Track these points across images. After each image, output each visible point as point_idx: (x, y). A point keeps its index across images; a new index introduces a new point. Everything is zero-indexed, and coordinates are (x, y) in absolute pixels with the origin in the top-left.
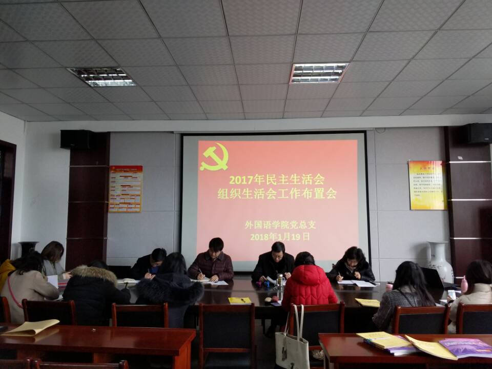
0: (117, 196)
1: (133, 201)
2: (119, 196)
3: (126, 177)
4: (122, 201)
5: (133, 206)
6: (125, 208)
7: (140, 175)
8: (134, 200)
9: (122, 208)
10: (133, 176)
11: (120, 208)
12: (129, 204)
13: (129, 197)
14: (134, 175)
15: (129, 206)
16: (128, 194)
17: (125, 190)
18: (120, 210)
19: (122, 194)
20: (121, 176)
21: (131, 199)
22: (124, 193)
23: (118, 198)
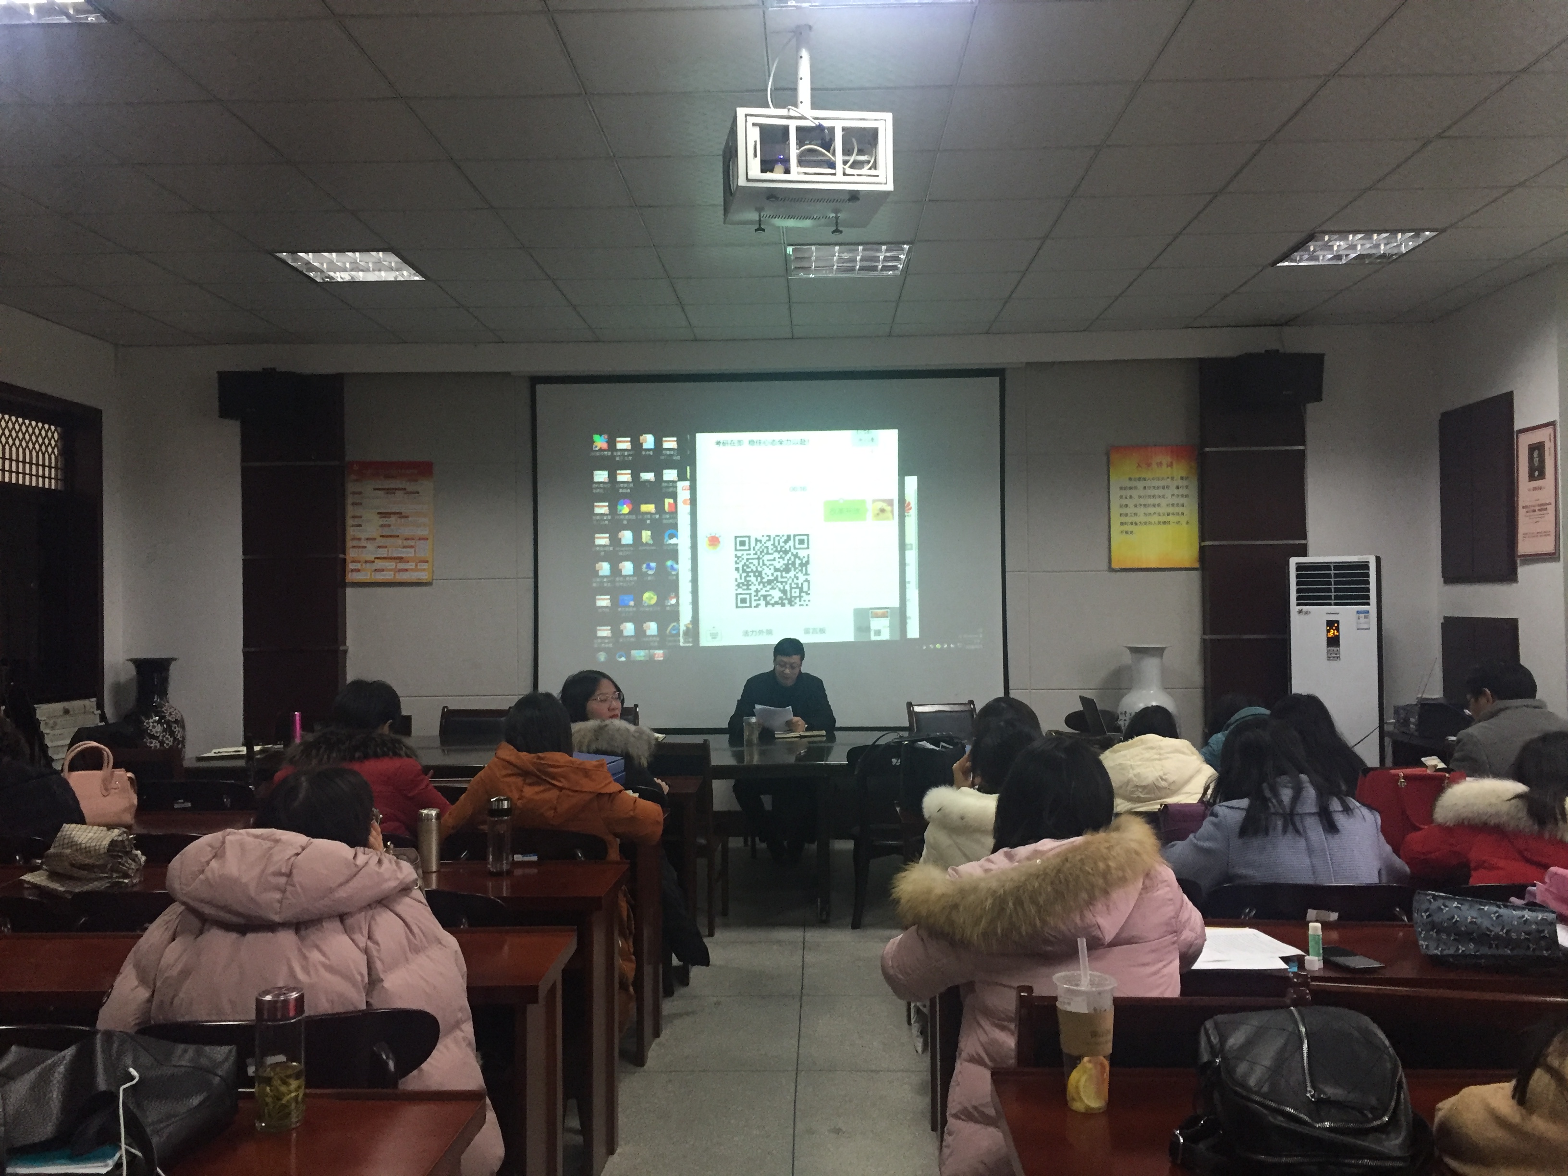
0: (367, 539)
1: (408, 553)
2: (375, 539)
3: (390, 491)
4: (383, 553)
5: (411, 565)
6: (391, 570)
7: (426, 486)
8: (412, 550)
9: (383, 570)
10: (409, 489)
11: (375, 570)
12: (401, 559)
13: (399, 542)
14: (411, 487)
15: (401, 566)
16: (398, 536)
17: (389, 526)
18: (379, 577)
19: (381, 536)
20: (375, 489)
21: (404, 547)
22: (386, 532)
23: (370, 546)
